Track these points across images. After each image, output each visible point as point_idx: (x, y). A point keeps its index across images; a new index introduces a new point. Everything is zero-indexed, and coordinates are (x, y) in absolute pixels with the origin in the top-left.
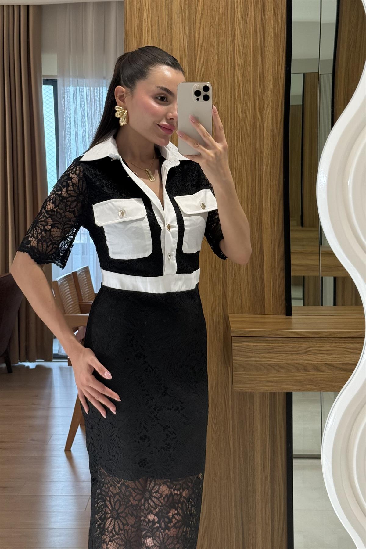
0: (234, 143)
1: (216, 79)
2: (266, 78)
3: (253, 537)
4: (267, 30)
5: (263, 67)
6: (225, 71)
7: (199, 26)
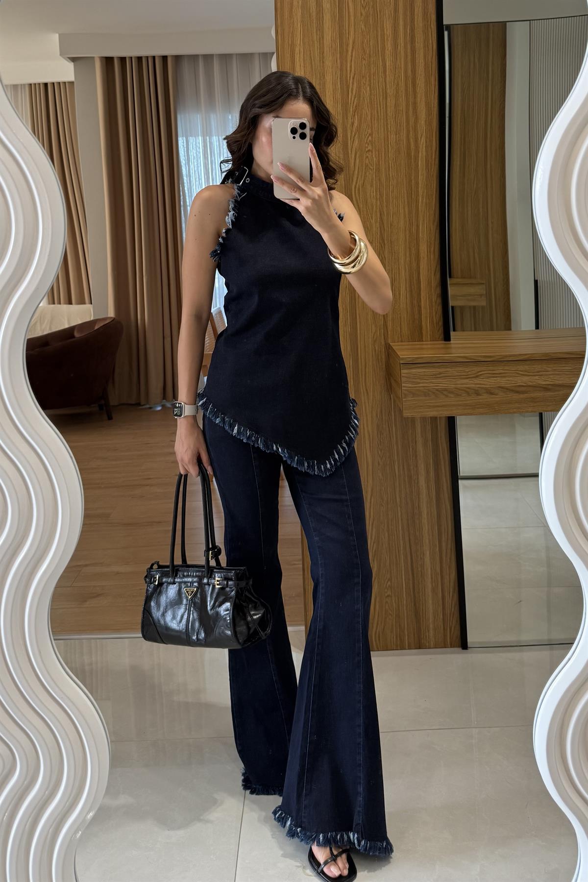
0: (389, 175)
1: (369, 110)
2: (419, 108)
3: (421, 558)
4: (417, 61)
5: (415, 97)
6: (377, 102)
7: (350, 58)
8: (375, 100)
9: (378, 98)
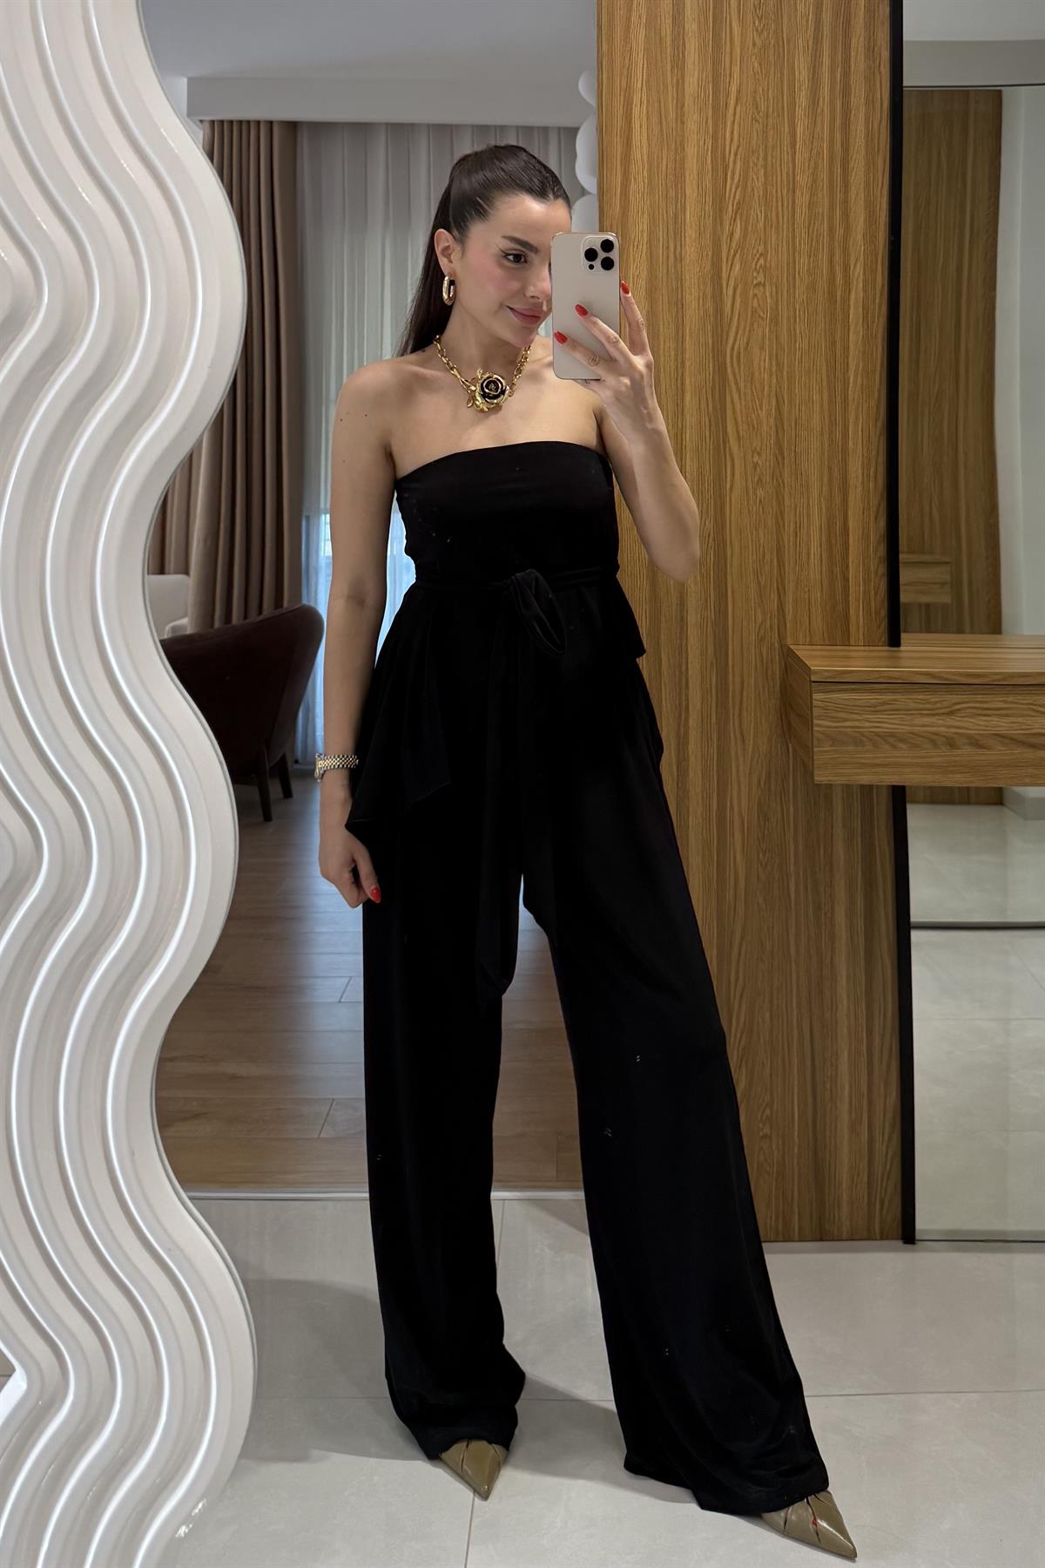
0: (795, 330)
3: (832, 1065)
6: (777, 197)
7: (732, 118)
8: (774, 192)
9: (779, 190)
